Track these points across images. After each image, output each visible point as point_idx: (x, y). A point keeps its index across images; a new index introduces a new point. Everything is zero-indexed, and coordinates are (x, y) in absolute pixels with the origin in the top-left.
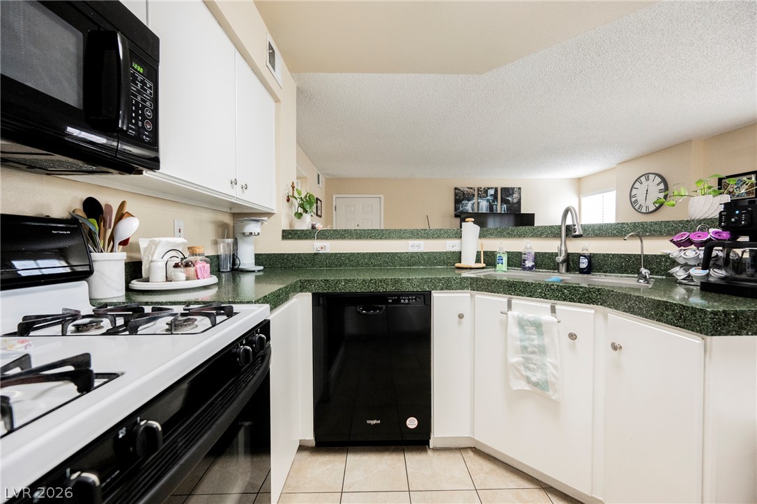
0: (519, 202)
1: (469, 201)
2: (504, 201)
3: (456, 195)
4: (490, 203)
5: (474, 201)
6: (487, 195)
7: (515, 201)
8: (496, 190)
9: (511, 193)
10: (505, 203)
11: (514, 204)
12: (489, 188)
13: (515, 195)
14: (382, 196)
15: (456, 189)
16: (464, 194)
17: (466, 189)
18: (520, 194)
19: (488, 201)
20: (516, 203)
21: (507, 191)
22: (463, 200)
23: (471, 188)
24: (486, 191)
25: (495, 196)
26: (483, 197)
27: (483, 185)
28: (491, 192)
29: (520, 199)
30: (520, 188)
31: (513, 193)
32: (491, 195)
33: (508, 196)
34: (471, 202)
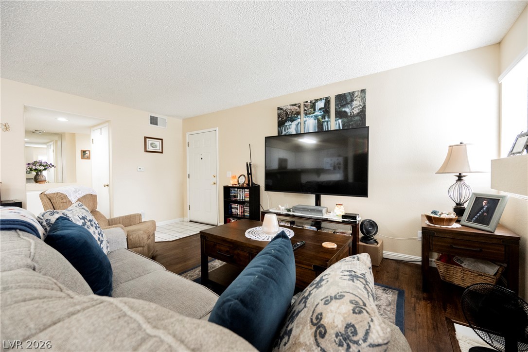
0: (362, 113)
1: (292, 121)
2: (340, 114)
3: (279, 116)
4: (318, 120)
5: (299, 120)
6: (315, 110)
7: (356, 111)
8: (328, 101)
9: (349, 100)
10: (340, 118)
11: (354, 116)
12: (317, 101)
13: (355, 103)
14: (217, 129)
15: (279, 109)
16: (287, 114)
17: (290, 107)
18: (364, 99)
19: (316, 117)
20: (358, 114)
21: (343, 99)
22: (286, 121)
23: (295, 105)
24: (313, 105)
25: (326, 110)
26: (310, 113)
27: (310, 98)
28: (321, 104)
29: (364, 107)
30: (363, 91)
31: (352, 101)
32: (320, 109)
33: (344, 106)
34: (295, 123)
